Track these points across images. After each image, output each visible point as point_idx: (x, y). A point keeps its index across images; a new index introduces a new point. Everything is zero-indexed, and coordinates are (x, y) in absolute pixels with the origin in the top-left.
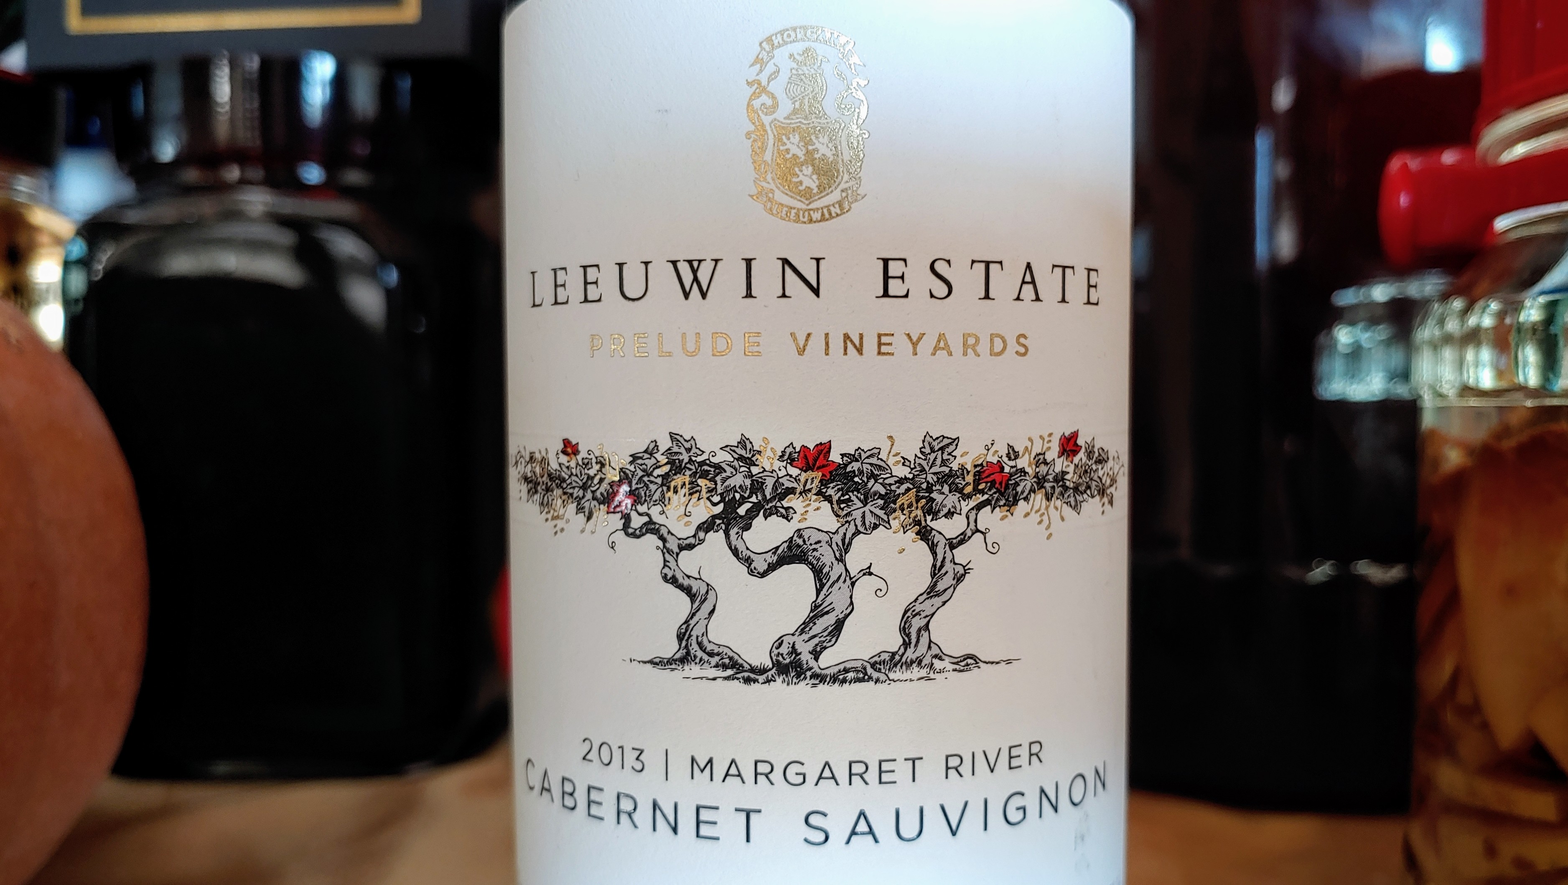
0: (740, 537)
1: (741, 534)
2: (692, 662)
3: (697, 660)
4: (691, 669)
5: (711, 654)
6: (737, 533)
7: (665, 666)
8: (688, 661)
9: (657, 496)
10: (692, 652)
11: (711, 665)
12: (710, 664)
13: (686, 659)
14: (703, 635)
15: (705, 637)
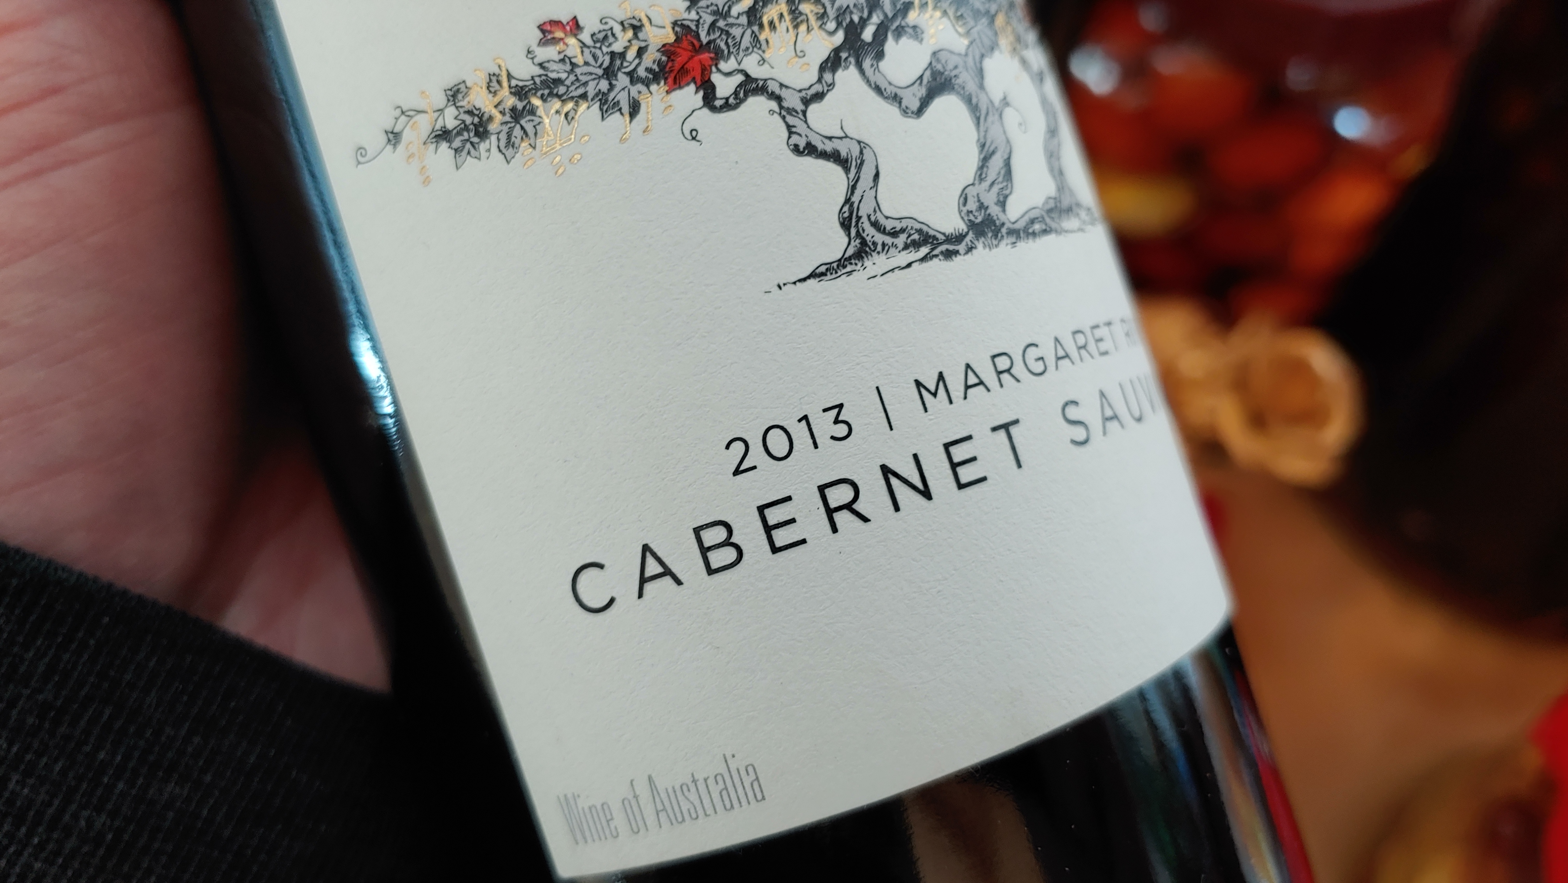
0: (877, 71)
1: (876, 66)
2: (873, 253)
3: (879, 248)
4: (874, 264)
5: (894, 234)
6: (872, 65)
7: (836, 272)
8: (866, 253)
9: (747, 41)
10: (868, 239)
11: (898, 250)
12: (897, 248)
13: (863, 251)
14: (875, 211)
15: (878, 213)
